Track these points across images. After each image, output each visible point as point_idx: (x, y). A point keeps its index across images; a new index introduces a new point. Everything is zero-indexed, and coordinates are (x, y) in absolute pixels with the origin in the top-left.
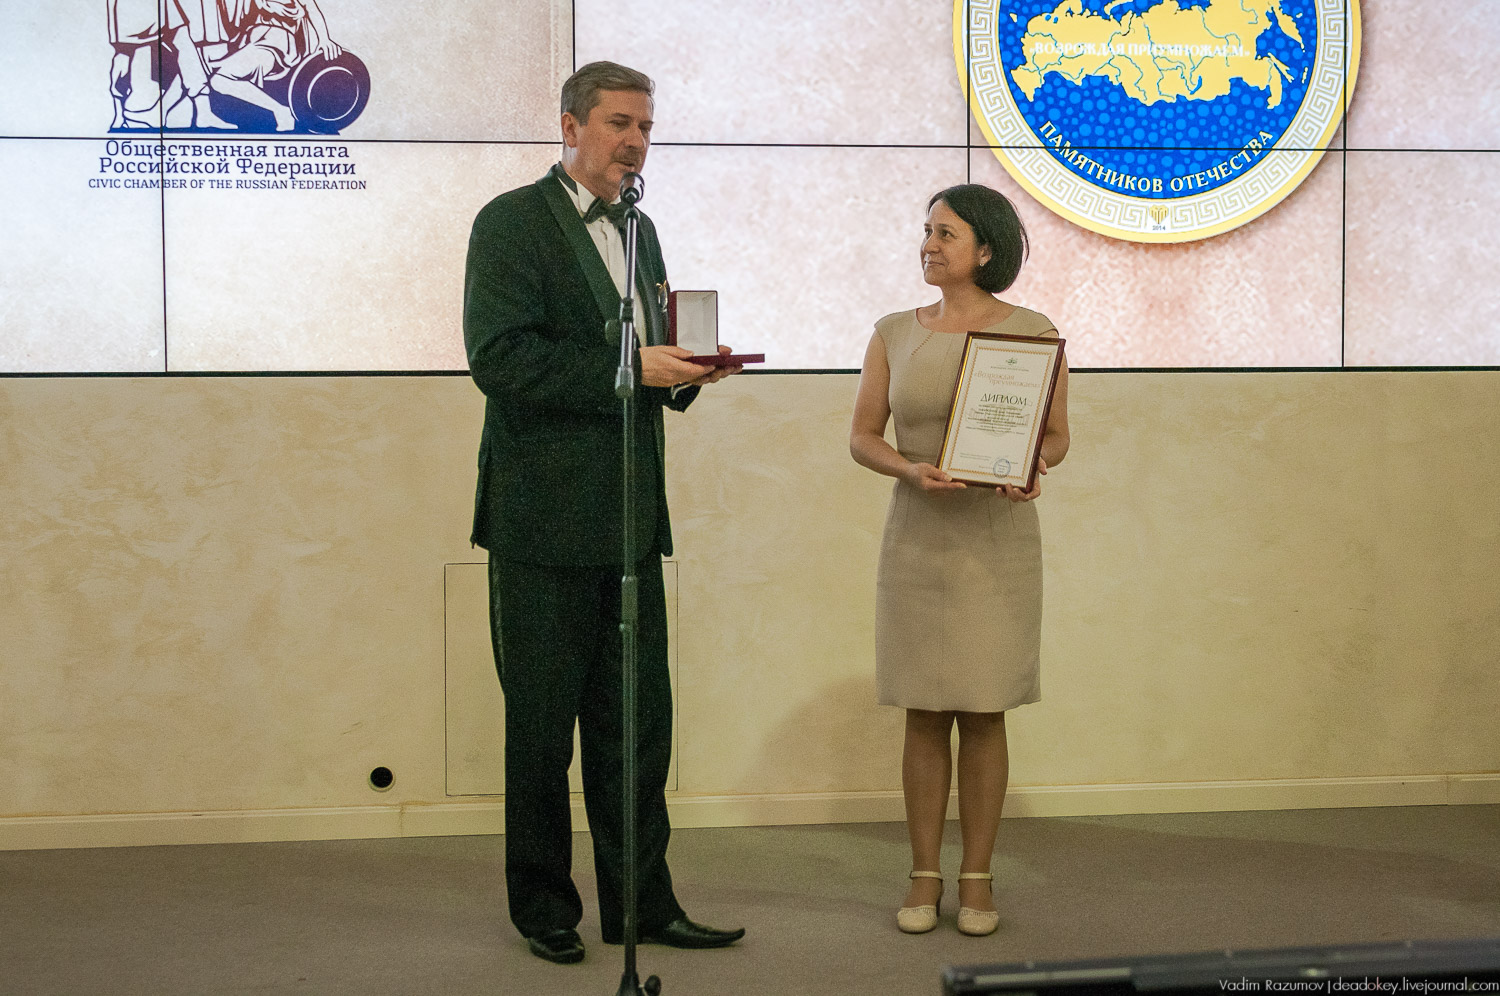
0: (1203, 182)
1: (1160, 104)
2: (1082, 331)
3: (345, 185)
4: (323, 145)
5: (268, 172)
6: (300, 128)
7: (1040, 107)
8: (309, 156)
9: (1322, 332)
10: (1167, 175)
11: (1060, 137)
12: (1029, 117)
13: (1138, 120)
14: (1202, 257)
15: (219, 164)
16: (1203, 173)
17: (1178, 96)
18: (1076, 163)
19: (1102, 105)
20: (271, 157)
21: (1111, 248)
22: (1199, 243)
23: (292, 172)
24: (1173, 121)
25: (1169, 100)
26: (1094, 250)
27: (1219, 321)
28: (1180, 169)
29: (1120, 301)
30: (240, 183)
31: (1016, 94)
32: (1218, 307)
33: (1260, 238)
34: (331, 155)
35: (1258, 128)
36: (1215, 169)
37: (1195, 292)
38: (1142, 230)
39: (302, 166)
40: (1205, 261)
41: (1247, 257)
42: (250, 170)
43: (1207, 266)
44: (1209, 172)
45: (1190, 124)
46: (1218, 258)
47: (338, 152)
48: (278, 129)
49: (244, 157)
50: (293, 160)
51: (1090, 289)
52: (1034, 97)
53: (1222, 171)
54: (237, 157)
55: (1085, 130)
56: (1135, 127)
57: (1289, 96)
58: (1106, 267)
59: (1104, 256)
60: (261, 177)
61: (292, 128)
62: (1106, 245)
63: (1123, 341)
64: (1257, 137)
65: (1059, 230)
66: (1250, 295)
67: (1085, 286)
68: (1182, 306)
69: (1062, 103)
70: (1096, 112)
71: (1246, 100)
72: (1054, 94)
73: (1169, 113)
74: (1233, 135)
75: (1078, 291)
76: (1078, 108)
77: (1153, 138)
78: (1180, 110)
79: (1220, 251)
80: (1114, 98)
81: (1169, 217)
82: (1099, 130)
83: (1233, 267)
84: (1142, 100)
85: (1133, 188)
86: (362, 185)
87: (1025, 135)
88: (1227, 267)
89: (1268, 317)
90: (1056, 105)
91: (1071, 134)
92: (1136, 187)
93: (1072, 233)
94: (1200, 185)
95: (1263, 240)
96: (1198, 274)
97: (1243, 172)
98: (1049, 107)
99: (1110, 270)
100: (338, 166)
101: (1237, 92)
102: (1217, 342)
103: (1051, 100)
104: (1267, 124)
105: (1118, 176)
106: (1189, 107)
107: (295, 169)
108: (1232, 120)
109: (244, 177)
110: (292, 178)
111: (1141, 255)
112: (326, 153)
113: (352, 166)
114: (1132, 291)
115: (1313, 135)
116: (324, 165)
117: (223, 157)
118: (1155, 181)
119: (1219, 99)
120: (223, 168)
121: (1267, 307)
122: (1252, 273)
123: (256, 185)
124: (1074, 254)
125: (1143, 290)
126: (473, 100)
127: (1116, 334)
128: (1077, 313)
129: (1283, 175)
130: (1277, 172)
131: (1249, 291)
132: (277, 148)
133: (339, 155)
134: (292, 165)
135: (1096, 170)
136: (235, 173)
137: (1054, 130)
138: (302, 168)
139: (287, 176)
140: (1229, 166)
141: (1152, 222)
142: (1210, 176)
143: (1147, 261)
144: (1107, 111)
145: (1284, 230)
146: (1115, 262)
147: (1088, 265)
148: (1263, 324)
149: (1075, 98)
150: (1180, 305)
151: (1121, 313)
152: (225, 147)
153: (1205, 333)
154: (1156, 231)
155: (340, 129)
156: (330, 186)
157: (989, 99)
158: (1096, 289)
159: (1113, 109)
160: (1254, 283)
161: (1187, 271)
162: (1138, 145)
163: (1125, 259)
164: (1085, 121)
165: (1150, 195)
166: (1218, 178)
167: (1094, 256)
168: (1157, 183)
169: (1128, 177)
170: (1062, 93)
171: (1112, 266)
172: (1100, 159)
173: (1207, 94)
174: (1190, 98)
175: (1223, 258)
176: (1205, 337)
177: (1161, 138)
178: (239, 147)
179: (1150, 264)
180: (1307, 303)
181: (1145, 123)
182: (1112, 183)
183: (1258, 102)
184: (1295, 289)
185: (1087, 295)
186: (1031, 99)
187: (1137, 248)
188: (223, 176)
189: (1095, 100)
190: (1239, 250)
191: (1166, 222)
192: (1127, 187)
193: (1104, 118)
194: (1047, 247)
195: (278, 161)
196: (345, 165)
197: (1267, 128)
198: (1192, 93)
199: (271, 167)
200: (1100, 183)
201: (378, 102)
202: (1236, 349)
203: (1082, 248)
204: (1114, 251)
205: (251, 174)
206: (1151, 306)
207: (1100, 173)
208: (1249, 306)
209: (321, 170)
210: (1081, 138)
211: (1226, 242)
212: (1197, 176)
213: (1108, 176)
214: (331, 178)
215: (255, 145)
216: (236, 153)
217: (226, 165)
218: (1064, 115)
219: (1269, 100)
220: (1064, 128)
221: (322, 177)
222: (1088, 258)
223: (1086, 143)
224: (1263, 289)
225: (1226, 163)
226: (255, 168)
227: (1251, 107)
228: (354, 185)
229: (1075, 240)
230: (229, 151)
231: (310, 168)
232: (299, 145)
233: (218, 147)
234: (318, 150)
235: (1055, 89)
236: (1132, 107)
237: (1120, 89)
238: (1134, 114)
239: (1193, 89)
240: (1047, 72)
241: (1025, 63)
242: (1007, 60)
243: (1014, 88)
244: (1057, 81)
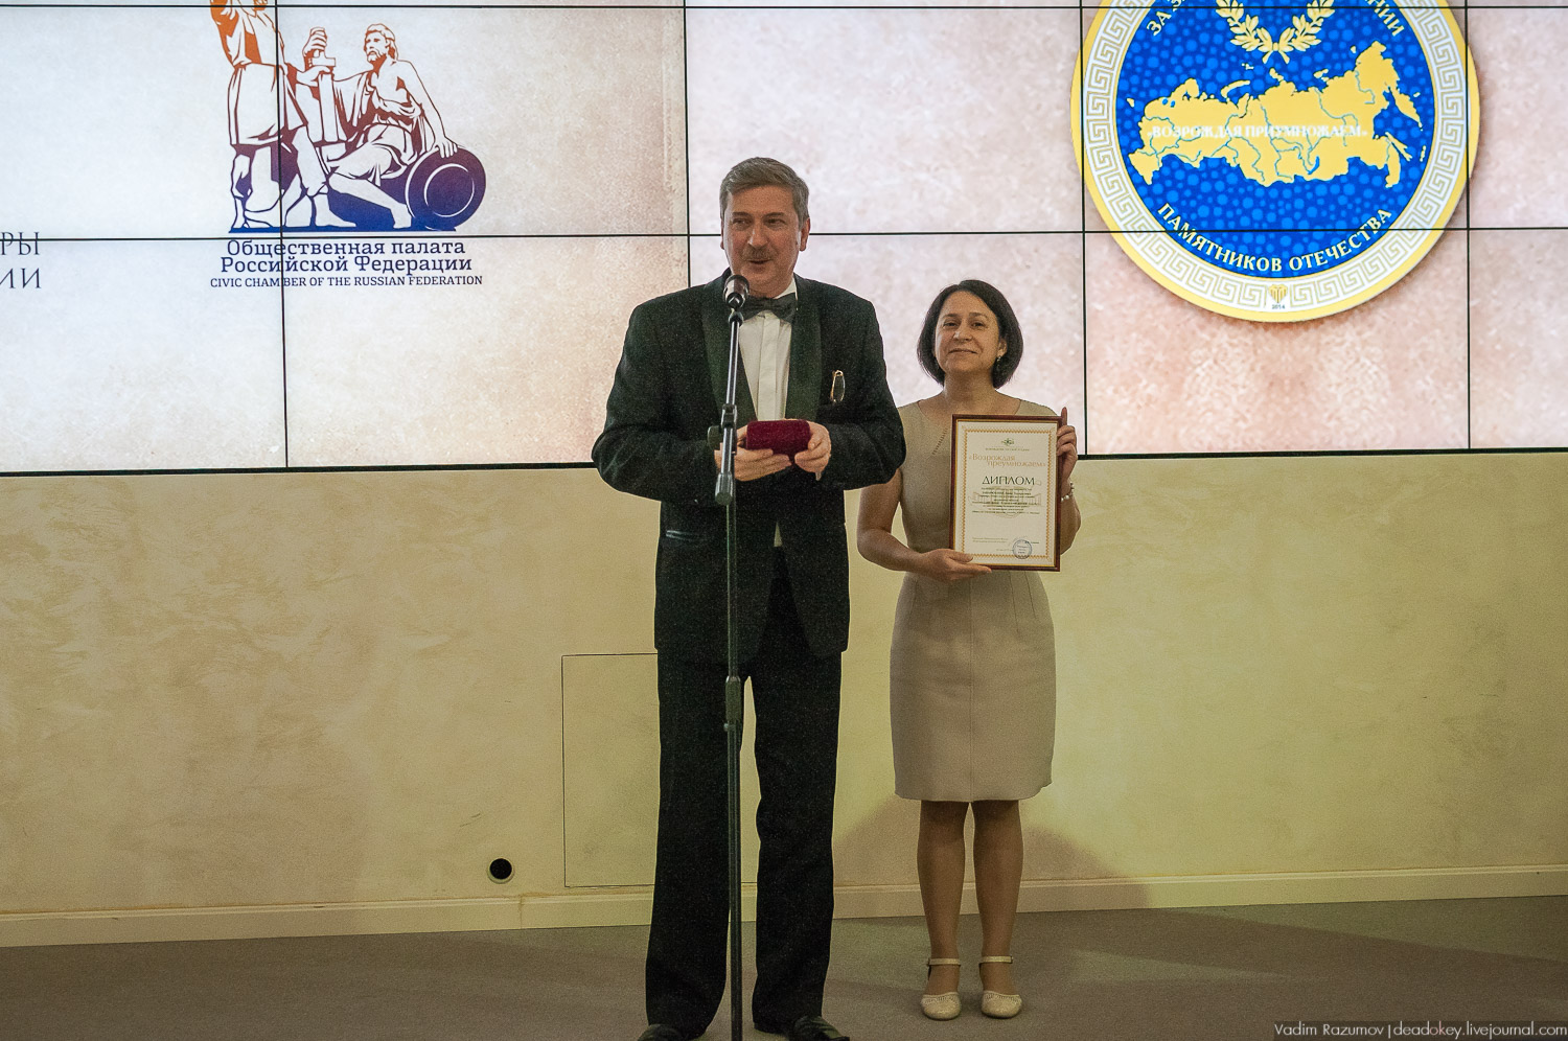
0: (1322, 261)
1: (1278, 185)
2: (1203, 409)
3: (461, 280)
4: (440, 241)
5: (385, 269)
6: (417, 225)
7: (1158, 189)
8: (426, 252)
9: (1444, 408)
10: (1285, 255)
11: (1179, 219)
12: (1148, 200)
13: (1257, 200)
14: (1323, 335)
15: (338, 262)
16: (1322, 252)
17: (1295, 176)
18: (1194, 244)
19: (1220, 186)
20: (388, 255)
21: (1231, 328)
22: (1319, 321)
23: (409, 268)
24: (1291, 201)
25: (1286, 181)
26: (1214, 330)
27: (1340, 399)
28: (1298, 248)
29: (1241, 379)
30: (358, 281)
31: (1133, 177)
32: (1339, 385)
33: (1380, 315)
34: (448, 251)
35: (1376, 207)
36: (1334, 248)
37: (1316, 369)
38: (1261, 309)
39: (418, 262)
40: (1325, 339)
41: (1368, 334)
42: (368, 267)
43: (1328, 343)
44: (1328, 251)
45: (1308, 204)
46: (1338, 336)
47: (454, 248)
48: (396, 226)
49: (362, 254)
50: (411, 257)
51: (1210, 368)
52: (1153, 180)
53: (1341, 250)
54: (355, 255)
55: (1204, 211)
56: (1253, 208)
57: (1407, 174)
58: (1226, 346)
59: (1224, 334)
60: (379, 274)
61: (409, 225)
62: (1225, 325)
63: (1245, 419)
64: (1375, 215)
65: (1179, 310)
66: (1371, 372)
67: (1205, 365)
68: (1302, 383)
69: (1180, 185)
70: (1214, 193)
71: (1364, 179)
72: (1172, 177)
73: (1287, 194)
74: (1351, 213)
75: (1198, 370)
76: (1196, 190)
77: (1271, 217)
78: (1298, 190)
79: (1340, 329)
80: (1232, 179)
81: (1288, 295)
82: (1218, 211)
83: (1353, 345)
84: (1260, 181)
85: (1252, 268)
86: (478, 280)
87: (1143, 217)
88: (1347, 344)
89: (1389, 393)
90: (1174, 188)
91: (1189, 216)
92: (1255, 267)
93: (1191, 314)
94: (1319, 264)
95: (1384, 318)
96: (1318, 352)
97: (1362, 250)
98: (1166, 190)
99: (1229, 348)
100: (454, 262)
101: (1355, 171)
102: (1338, 419)
103: (1169, 183)
104: (1386, 202)
105: (1236, 257)
106: (1307, 187)
107: (412, 265)
108: (1351, 199)
109: (361, 274)
110: (409, 274)
111: (1261, 335)
112: (443, 249)
113: (468, 261)
114: (1252, 370)
115: (1432, 213)
116: (441, 261)
117: (341, 255)
118: (1274, 260)
119: (1337, 179)
120: (342, 265)
121: (1387, 384)
122: (1372, 350)
123: (375, 282)
124: (1194, 333)
125: (1263, 368)
126: (587, 195)
127: (1237, 412)
128: (1198, 392)
129: (1402, 252)
130: (1397, 249)
131: (1369, 368)
132: (394, 245)
133: (456, 251)
134: (409, 262)
135: (1215, 250)
136: (353, 270)
137: (1172, 212)
138: (419, 265)
139: (405, 272)
140: (1348, 245)
141: (1271, 301)
142: (1329, 255)
143: (1267, 340)
144: (1225, 192)
145: (1404, 307)
146: (1235, 341)
147: (1208, 344)
148: (1384, 401)
149: (1193, 180)
150: (1300, 383)
151: (1242, 391)
152: (343, 245)
153: (1326, 410)
154: (1275, 310)
155: (456, 225)
156: (446, 281)
157: (1107, 183)
158: (1216, 368)
159: (1231, 190)
160: (1375, 359)
161: (1307, 348)
162: (1256, 226)
163: (1245, 338)
164: (1204, 202)
165: (1269, 275)
166: (1337, 257)
167: (1213, 335)
168: (1276, 263)
169: (1247, 257)
170: (1180, 175)
171: (1231, 345)
172: (1218, 240)
173: (1325, 174)
174: (1308, 178)
175: (1343, 336)
176: (1326, 415)
177: (1279, 217)
178: (357, 245)
179: (1270, 343)
180: (1428, 379)
181: (1263, 203)
182: (1231, 263)
183: (1377, 181)
184: (1416, 365)
185: (1207, 374)
186: (1149, 182)
187: (1257, 328)
188: (341, 274)
189: (1213, 181)
190: (1358, 328)
191: (1286, 301)
192: (1245, 267)
193: (1222, 200)
194: (1166, 326)
195: (395, 258)
196: (462, 261)
197: (1385, 207)
198: (1310, 173)
199: (388, 263)
200: (1219, 263)
201: (493, 199)
202: (1358, 425)
203: (1202, 328)
204: (1233, 330)
205: (369, 272)
206: (1271, 384)
207: (1219, 253)
208: (1370, 382)
209: (438, 266)
210: (1199, 219)
211: (1347, 319)
212: (1316, 255)
213: (1226, 256)
214: (448, 274)
215: (373, 242)
216: (354, 251)
217: (345, 262)
218: (1182, 198)
219: (1388, 179)
220: (1182, 210)
221: (438, 273)
222: (1208, 338)
223: (1204, 224)
224: (1383, 366)
225: (1344, 242)
226: (373, 265)
227: (1369, 185)
228: (470, 281)
229: (1195, 320)
230: (347, 249)
231: (427, 264)
232: (415, 242)
233: (337, 245)
234: (435, 246)
235: (1173, 171)
236: (1250, 188)
237: (1238, 171)
238: (1251, 195)
239: (1310, 169)
240: (1164, 154)
241: (1142, 146)
242: (1125, 144)
243: (1132, 171)
244: (1175, 165)
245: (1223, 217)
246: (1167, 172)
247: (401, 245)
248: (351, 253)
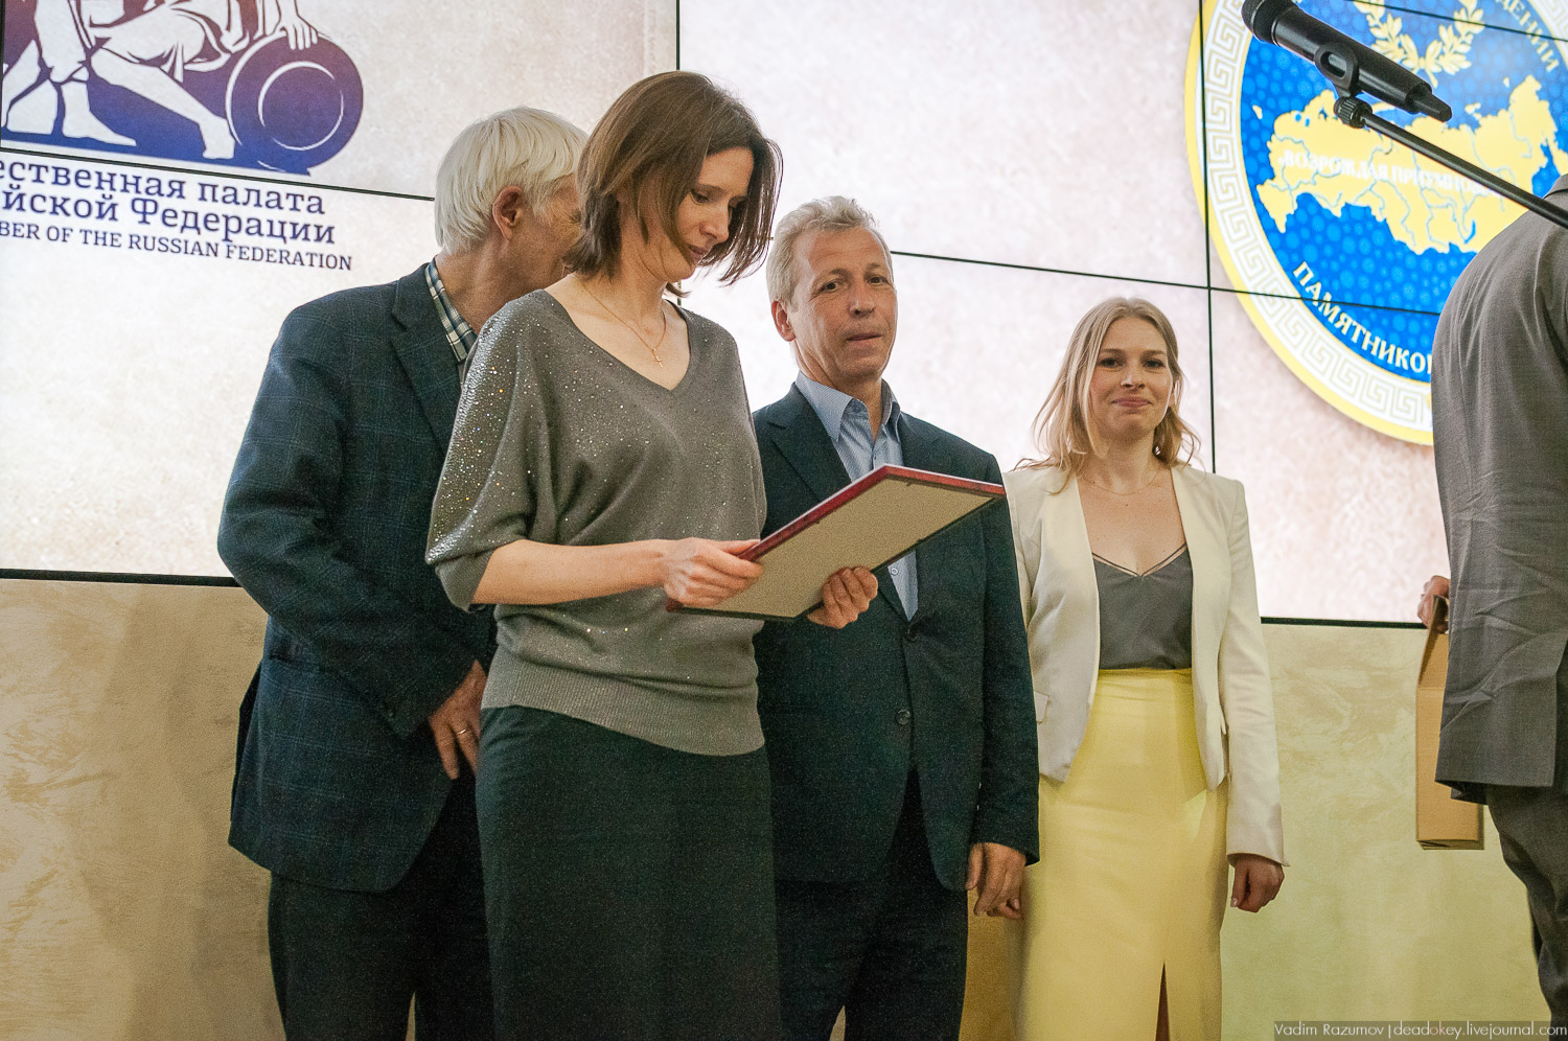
1: (1431, 253)
2: (1354, 565)
3: (316, 260)
4: (283, 189)
5: (184, 226)
6: (244, 156)
7: (1293, 241)
8: (258, 204)
11: (1318, 286)
12: (1281, 253)
13: (1408, 271)
15: (101, 204)
17: (1450, 244)
18: (1338, 325)
19: (1365, 246)
20: (191, 201)
23: (227, 230)
24: (1446, 278)
25: (1441, 249)
30: (135, 242)
31: (1263, 219)
34: (295, 208)
38: (1418, 426)
39: (244, 221)
42: (155, 220)
47: (306, 203)
48: (207, 154)
49: (144, 196)
50: (231, 209)
51: (1361, 506)
52: (1285, 226)
54: (132, 195)
55: (1347, 279)
56: (1404, 282)
58: (1379, 475)
59: (1376, 458)
60: (173, 233)
61: (229, 154)
67: (1355, 500)
69: (1319, 239)
70: (1360, 255)
72: (1308, 225)
73: (1441, 267)
75: (1347, 508)
76: (1339, 248)
78: (1453, 264)
80: (1379, 239)
82: (1364, 281)
84: (1411, 246)
85: (1405, 367)
86: (346, 263)
87: (1275, 276)
90: (1311, 241)
91: (1330, 284)
93: (1336, 424)
98: (1303, 242)
99: (1383, 479)
100: (306, 226)
103: (1305, 233)
105: (1387, 348)
107: (233, 225)
109: (142, 230)
110: (227, 239)
112: (287, 203)
113: (330, 229)
114: (1410, 512)
116: (283, 223)
117: (108, 192)
120: (107, 211)
123: (165, 246)
124: (1340, 452)
128: (1347, 540)
132: (203, 186)
133: (309, 209)
134: (227, 218)
135: (1362, 336)
136: (127, 222)
137: (1310, 275)
138: (245, 225)
139: (218, 236)
144: (1370, 256)
149: (1333, 233)
152: (112, 175)
155: (312, 166)
156: (291, 259)
157: (1231, 223)
158: (1367, 506)
159: (1377, 253)
162: (1408, 307)
164: (1346, 266)
167: (1363, 458)
169: (1399, 350)
170: (1318, 224)
171: (1385, 474)
172: (1365, 321)
174: (1464, 249)
177: (1434, 300)
178: (137, 178)
181: (1414, 276)
182: (1381, 357)
185: (1358, 515)
186: (1282, 229)
187: (1414, 452)
188: (105, 225)
189: (1357, 239)
193: (1369, 265)
195: (203, 209)
196: (318, 227)
198: (1466, 242)
199: (191, 217)
200: (1366, 355)
201: (373, 129)
203: (1350, 447)
204: (1387, 453)
205: (155, 228)
207: (1367, 342)
209: (277, 231)
210: (1343, 290)
213: (1376, 346)
214: (294, 246)
215: (165, 177)
216: (131, 188)
217: (113, 206)
218: (1322, 256)
220: (1322, 274)
221: (277, 244)
223: (1349, 298)
226: (164, 216)
228: (332, 262)
229: (1342, 434)
230: (118, 183)
231: (259, 226)
232: (241, 185)
233: (99, 174)
234: (274, 196)
235: (1310, 217)
236: (1399, 254)
237: (1384, 227)
238: (1401, 263)
239: (1467, 235)
240: (1299, 192)
241: (1272, 177)
242: (1253, 171)
243: (1262, 213)
244: (1312, 209)
245: (1370, 290)
246: (1303, 218)
247: (214, 187)
248: (125, 190)
